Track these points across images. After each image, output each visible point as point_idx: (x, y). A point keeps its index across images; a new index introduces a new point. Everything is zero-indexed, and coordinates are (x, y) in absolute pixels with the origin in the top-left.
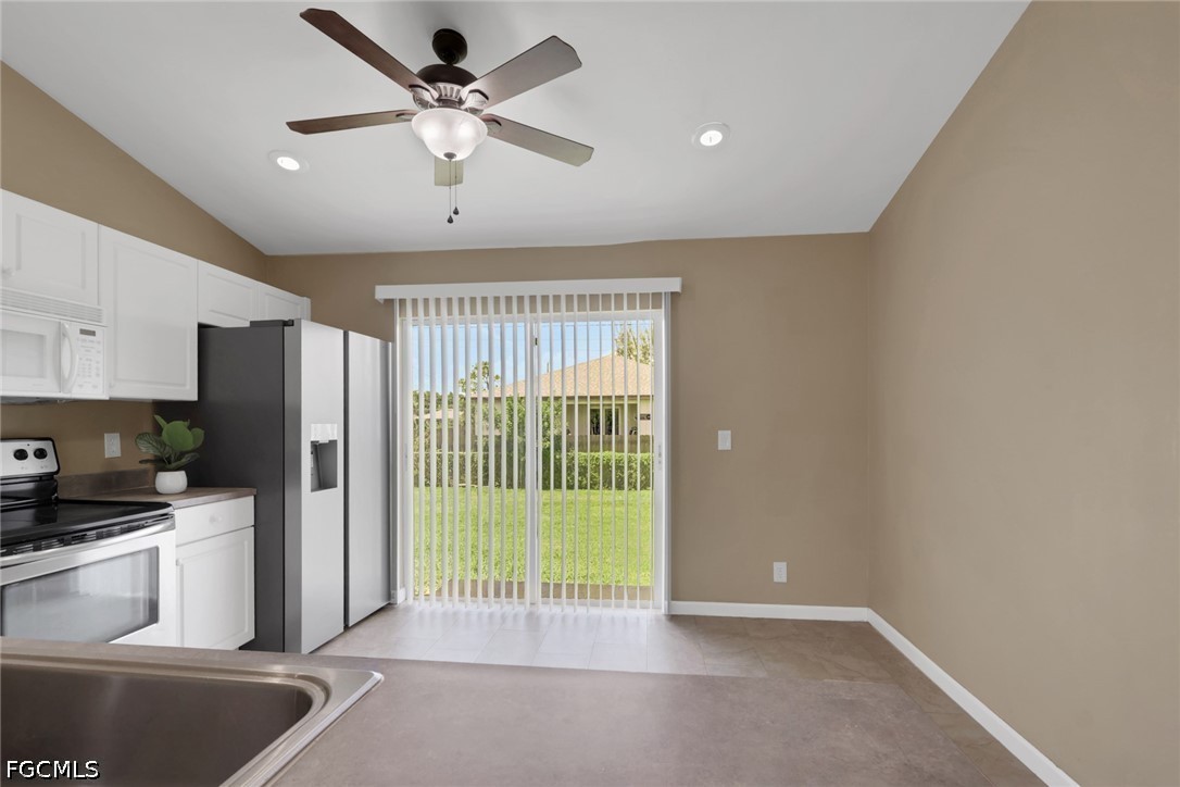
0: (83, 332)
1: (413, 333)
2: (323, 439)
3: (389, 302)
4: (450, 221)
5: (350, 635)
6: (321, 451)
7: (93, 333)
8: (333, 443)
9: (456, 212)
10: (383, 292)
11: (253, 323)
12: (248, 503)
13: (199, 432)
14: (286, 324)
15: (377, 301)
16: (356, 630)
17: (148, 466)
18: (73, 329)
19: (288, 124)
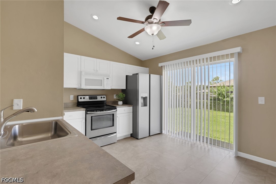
0: (107, 79)
1: (166, 73)
2: (144, 96)
3: (162, 66)
4: (153, 49)
5: (150, 137)
6: (145, 99)
7: (108, 79)
8: (146, 97)
9: (154, 47)
10: (160, 65)
11: (133, 75)
12: (131, 108)
13: (124, 95)
14: (137, 74)
15: (159, 67)
16: (152, 137)
17: (117, 100)
18: (105, 78)
19: (128, 37)
